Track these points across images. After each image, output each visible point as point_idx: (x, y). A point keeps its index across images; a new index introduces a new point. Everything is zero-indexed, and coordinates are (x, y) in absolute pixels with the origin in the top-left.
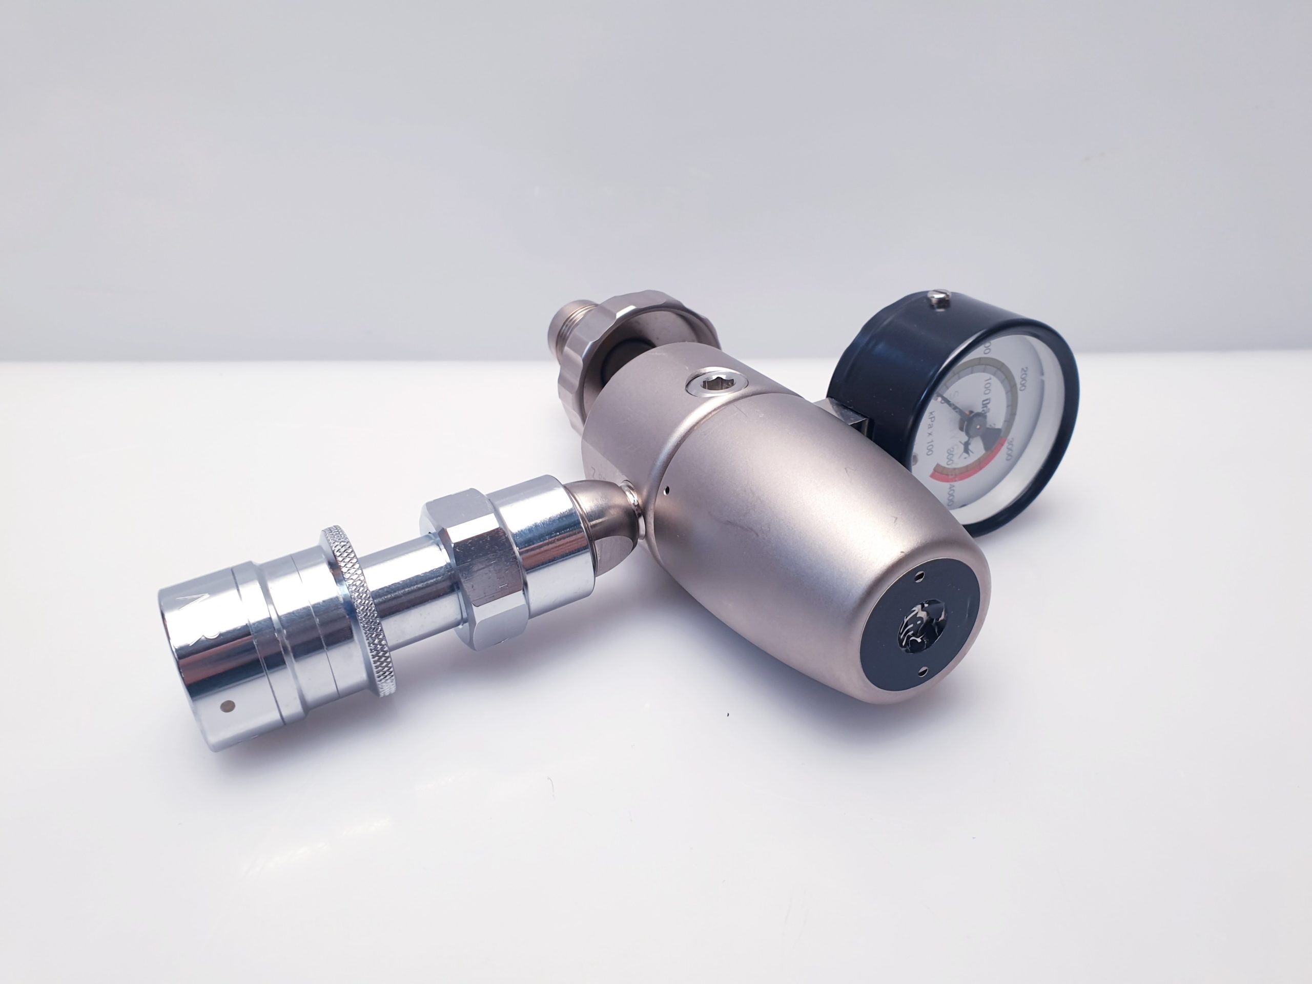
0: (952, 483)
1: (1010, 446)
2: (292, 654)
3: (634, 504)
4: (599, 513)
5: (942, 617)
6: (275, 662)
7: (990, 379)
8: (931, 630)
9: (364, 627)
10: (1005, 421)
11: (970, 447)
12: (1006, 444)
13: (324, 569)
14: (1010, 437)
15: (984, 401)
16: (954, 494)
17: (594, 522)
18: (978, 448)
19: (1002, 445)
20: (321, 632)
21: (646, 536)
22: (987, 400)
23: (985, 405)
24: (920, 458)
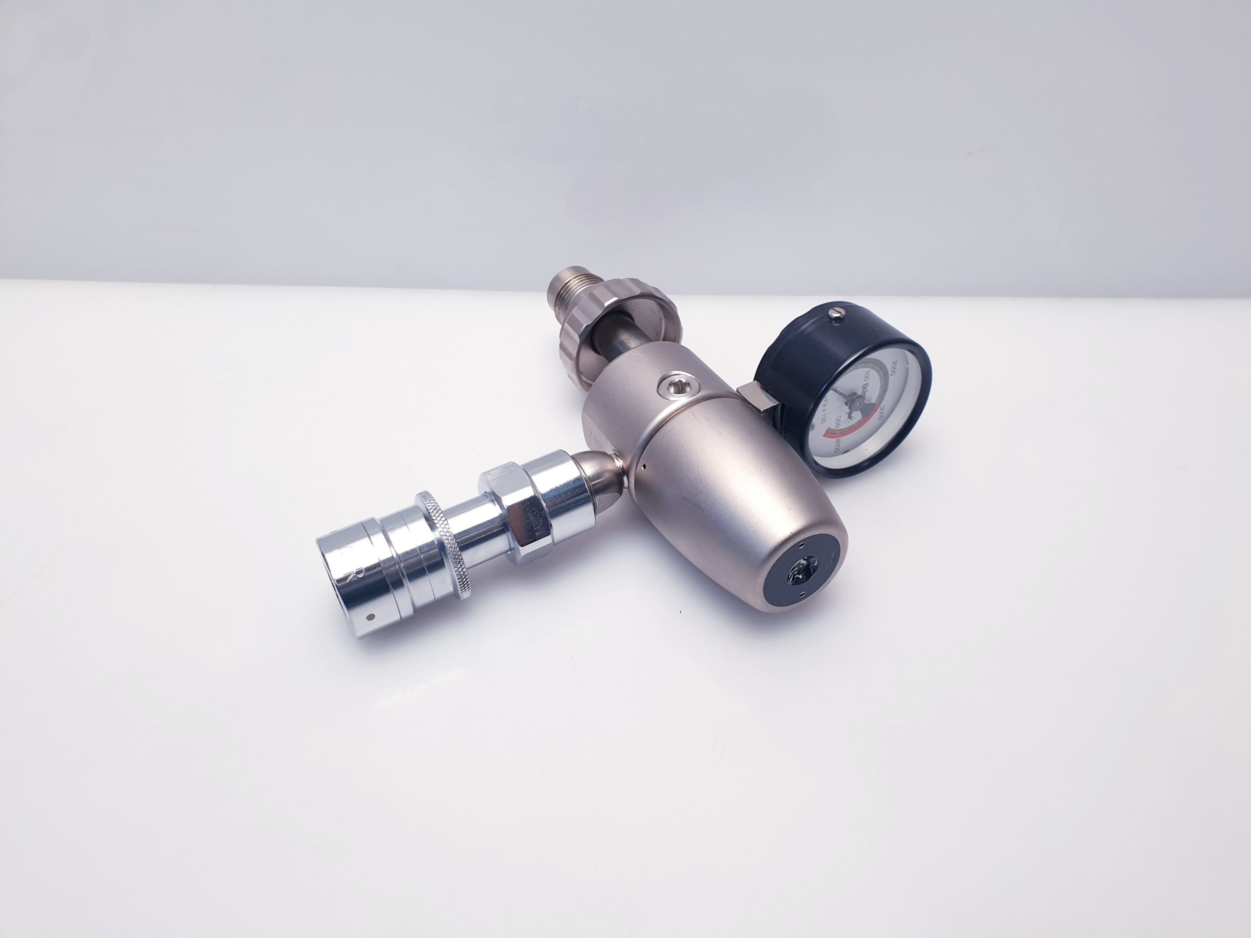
0: (838, 438)
1: (882, 411)
2: (407, 579)
3: (620, 467)
4: (597, 476)
5: (816, 564)
6: (398, 584)
7: (869, 371)
8: (808, 571)
9: (451, 557)
10: (879, 396)
11: (852, 415)
12: (879, 410)
13: (423, 522)
14: (882, 405)
15: (864, 385)
16: (840, 445)
17: (593, 483)
18: (857, 416)
19: (876, 410)
20: (425, 564)
21: (628, 488)
22: (866, 384)
23: (864, 387)
24: (816, 427)
